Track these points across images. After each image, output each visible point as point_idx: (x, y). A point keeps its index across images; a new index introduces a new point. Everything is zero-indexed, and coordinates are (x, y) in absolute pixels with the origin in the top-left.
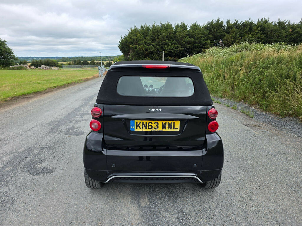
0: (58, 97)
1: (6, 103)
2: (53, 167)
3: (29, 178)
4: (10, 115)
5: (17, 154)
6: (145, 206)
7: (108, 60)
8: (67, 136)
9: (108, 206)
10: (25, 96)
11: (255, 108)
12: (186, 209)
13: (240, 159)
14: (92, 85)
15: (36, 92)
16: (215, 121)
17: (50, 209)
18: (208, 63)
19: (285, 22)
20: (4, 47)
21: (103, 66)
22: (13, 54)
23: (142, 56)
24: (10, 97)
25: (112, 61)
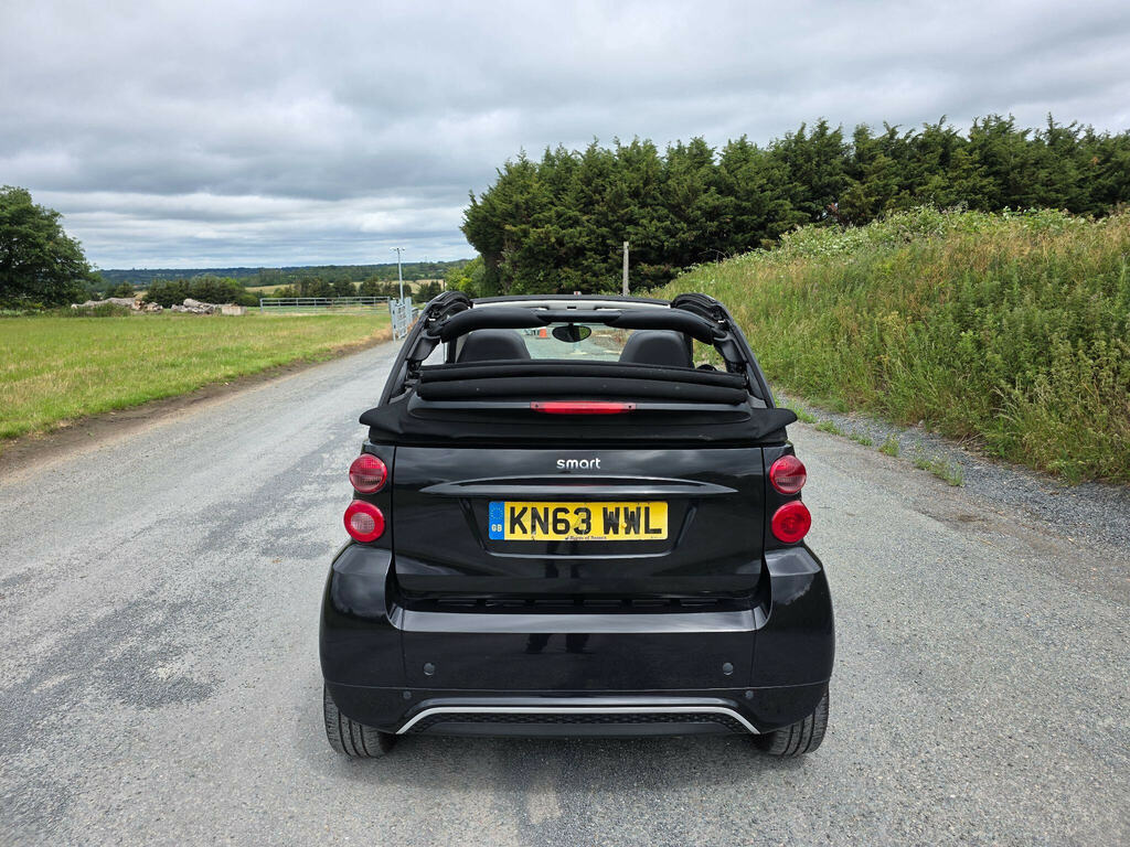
0: (241, 416)
1: (51, 440)
2: (211, 675)
3: (124, 717)
4: (66, 484)
5: (83, 627)
6: (544, 824)
7: (427, 277)
8: (266, 560)
9: (407, 823)
10: (121, 415)
11: (966, 450)
12: (696, 835)
13: (906, 642)
14: (366, 369)
15: (162, 399)
16: (798, 503)
17: (197, 833)
18: (790, 286)
19: (1074, 129)
20: (50, 237)
21: (409, 299)
22: (82, 259)
23: (548, 264)
24: (64, 419)
25: (441, 282)
